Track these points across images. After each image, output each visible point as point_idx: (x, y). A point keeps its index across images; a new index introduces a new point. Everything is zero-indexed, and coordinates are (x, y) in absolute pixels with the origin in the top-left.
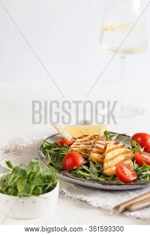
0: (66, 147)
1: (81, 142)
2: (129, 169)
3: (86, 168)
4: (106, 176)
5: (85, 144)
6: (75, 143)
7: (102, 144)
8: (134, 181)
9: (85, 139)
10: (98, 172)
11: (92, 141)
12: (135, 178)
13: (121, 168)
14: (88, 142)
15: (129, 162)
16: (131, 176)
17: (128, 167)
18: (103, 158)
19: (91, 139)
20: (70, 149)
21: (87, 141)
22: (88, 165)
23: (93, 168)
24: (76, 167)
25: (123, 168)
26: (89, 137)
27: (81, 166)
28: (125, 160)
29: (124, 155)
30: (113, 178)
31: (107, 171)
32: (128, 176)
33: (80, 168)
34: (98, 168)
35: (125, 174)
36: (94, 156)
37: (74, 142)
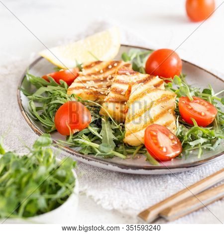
0: (63, 86)
1: (89, 75)
2: (167, 135)
3: (94, 130)
4: (129, 146)
5: (97, 81)
7: (123, 83)
8: (177, 157)
9: (97, 68)
10: (115, 141)
11: (108, 74)
12: (178, 152)
13: (152, 135)
14: (101, 77)
16: (170, 149)
17: (167, 133)
19: (107, 69)
20: (70, 93)
21: (99, 73)
22: (98, 124)
23: (107, 133)
24: (78, 130)
25: (156, 136)
27: (87, 128)
28: (162, 114)
30: (140, 150)
31: (130, 139)
32: (164, 150)
33: (85, 131)
34: (116, 132)
35: (160, 147)
36: (109, 108)
37: (78, 75)
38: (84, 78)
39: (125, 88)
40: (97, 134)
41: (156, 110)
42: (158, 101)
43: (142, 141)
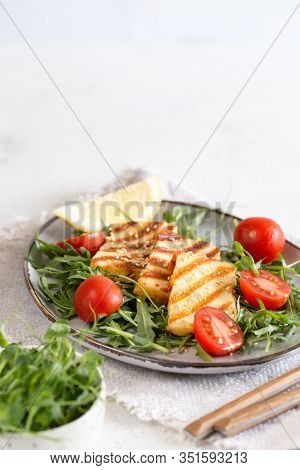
0: (85, 256)
1: (120, 241)
2: (225, 322)
3: (126, 314)
4: (172, 336)
5: (129, 249)
6: (106, 246)
7: (165, 251)
8: (238, 351)
10: (154, 329)
11: (146, 239)
12: (239, 344)
13: (204, 322)
15: (228, 298)
16: (228, 341)
17: (224, 318)
18: (168, 290)
19: (143, 232)
20: (94, 265)
22: (131, 306)
23: (144, 318)
24: (105, 315)
25: (209, 323)
26: (140, 227)
27: (117, 312)
28: (218, 293)
29: (215, 280)
30: (188, 341)
31: (175, 325)
32: (221, 341)
33: (115, 316)
34: (155, 316)
35: (215, 338)
36: (148, 284)
37: (104, 242)
38: (113, 245)
39: (168, 258)
40: (130, 320)
41: (210, 287)
42: (213, 276)
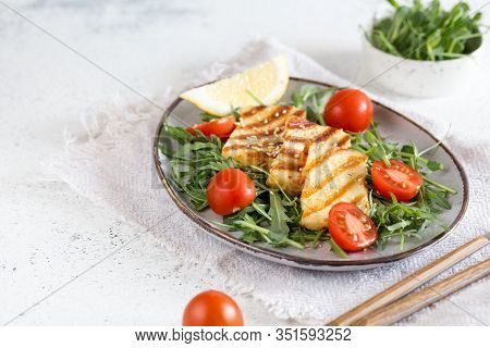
1: (250, 127)
2: (358, 217)
3: (259, 208)
4: (306, 230)
5: (260, 136)
6: (236, 133)
7: (296, 140)
8: (372, 247)
9: (259, 117)
10: (288, 223)
11: (275, 125)
12: (373, 240)
13: (339, 219)
14: (266, 129)
15: (360, 190)
16: (363, 237)
17: (357, 214)
18: (302, 182)
19: (273, 118)
21: (262, 124)
22: (264, 198)
23: (278, 213)
24: (239, 209)
25: (343, 219)
26: (269, 111)
27: (251, 205)
28: (349, 185)
29: (347, 171)
30: (322, 236)
31: (309, 220)
32: (355, 239)
33: (249, 209)
34: (289, 210)
35: (349, 235)
36: (278, 176)
37: (234, 127)
38: (243, 132)
39: (299, 147)
40: (264, 213)
41: (341, 180)
42: (344, 167)
43: (325, 224)
